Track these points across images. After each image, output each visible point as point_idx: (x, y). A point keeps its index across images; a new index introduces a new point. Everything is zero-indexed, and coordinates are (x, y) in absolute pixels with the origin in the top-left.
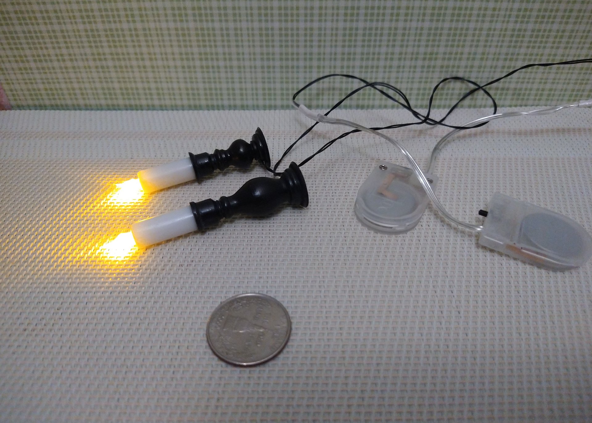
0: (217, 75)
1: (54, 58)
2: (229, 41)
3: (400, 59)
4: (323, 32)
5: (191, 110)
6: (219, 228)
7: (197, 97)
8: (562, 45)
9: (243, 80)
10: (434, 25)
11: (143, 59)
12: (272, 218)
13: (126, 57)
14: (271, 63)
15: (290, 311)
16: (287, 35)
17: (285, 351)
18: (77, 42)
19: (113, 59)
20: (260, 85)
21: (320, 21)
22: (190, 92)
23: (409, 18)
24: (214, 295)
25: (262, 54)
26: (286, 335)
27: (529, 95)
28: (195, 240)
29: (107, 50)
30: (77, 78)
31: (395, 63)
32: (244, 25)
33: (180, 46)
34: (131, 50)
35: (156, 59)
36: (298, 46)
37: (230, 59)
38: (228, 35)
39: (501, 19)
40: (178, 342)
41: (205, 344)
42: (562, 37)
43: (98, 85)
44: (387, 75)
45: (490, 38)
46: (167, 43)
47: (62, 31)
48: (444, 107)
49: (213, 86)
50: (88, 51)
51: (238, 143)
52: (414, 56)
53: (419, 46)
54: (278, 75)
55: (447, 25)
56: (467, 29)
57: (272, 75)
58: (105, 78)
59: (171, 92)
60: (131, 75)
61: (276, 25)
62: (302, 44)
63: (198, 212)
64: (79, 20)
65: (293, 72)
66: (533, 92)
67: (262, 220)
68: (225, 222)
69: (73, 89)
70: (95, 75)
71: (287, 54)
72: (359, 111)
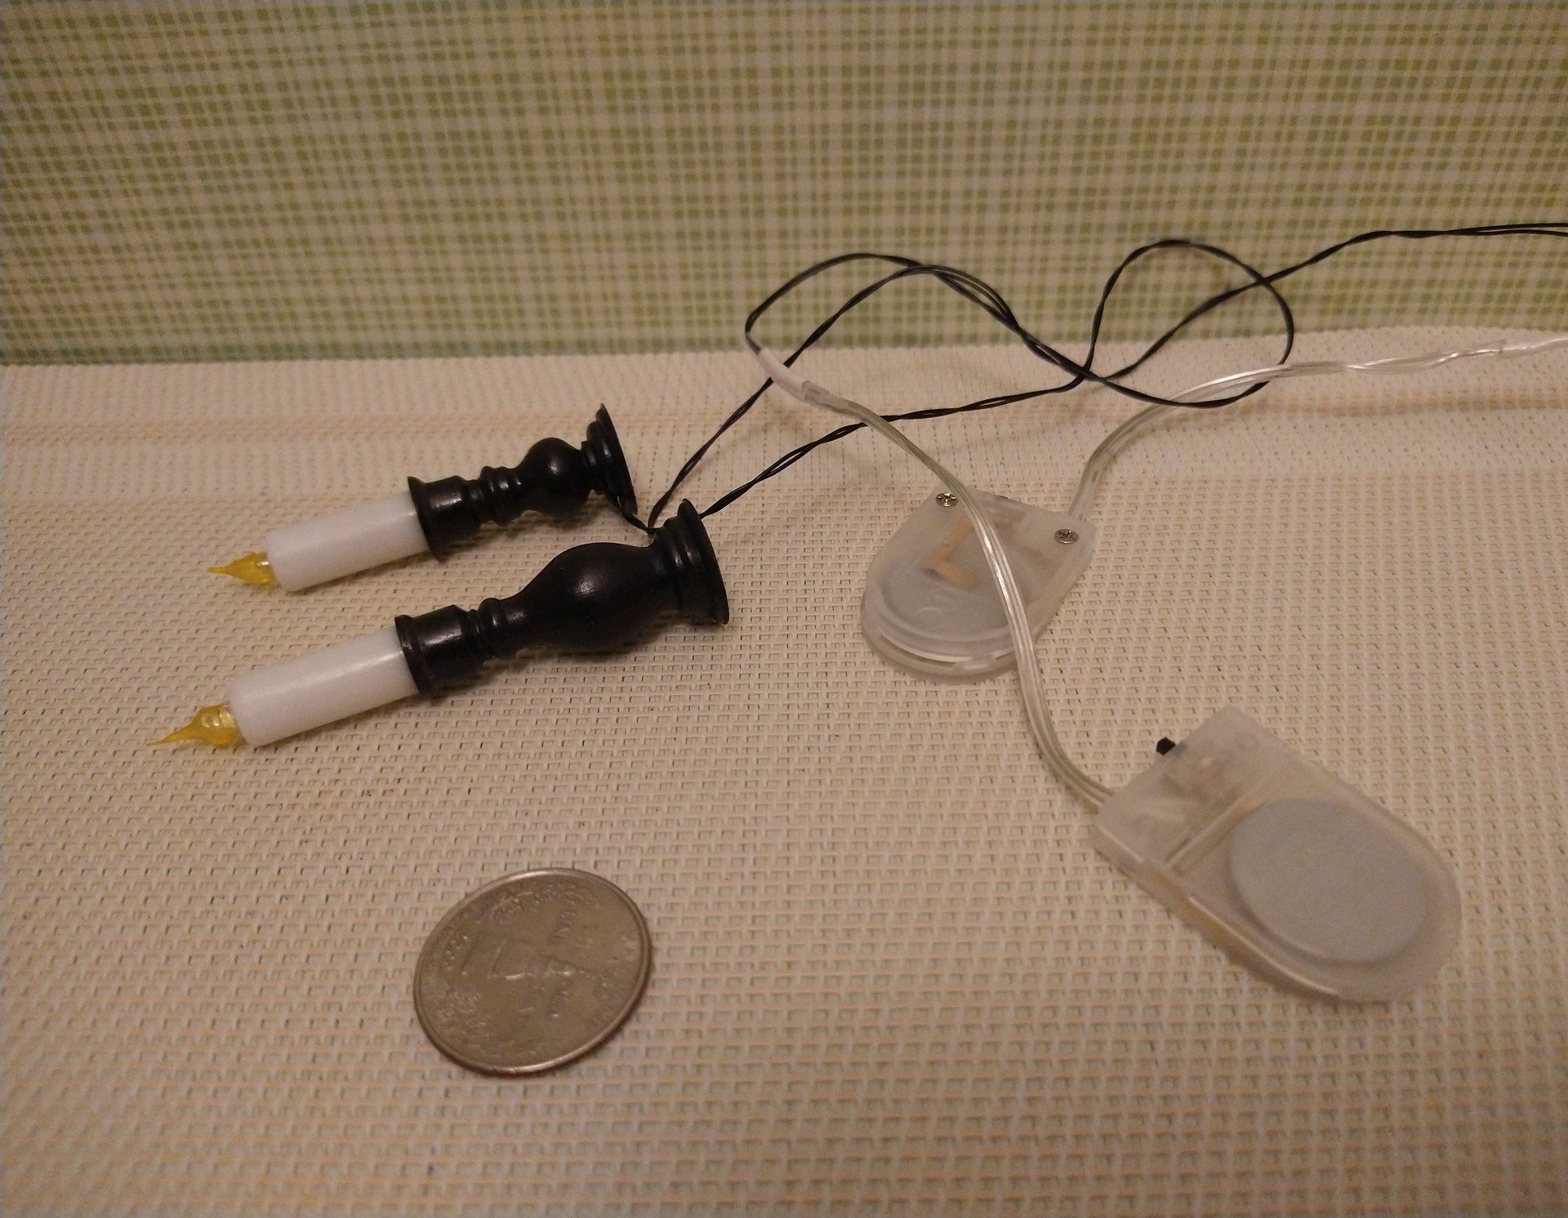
0: (503, 259)
1: (59, 223)
2: (530, 166)
3: (1004, 208)
4: (787, 138)
5: (441, 356)
6: (482, 684)
7: (453, 321)
8: (1455, 160)
9: (578, 273)
10: (1092, 111)
11: (299, 221)
12: (632, 656)
13: (254, 215)
14: (651, 225)
15: (652, 917)
16: (688, 147)
17: (628, 1030)
18: (120, 180)
19: (219, 224)
20: (625, 287)
21: (778, 107)
22: (435, 307)
23: (1022, 94)
24: (448, 876)
25: (624, 200)
26: (634, 986)
27: (1370, 299)
28: (413, 720)
29: (201, 200)
30: (127, 277)
31: (992, 219)
32: (570, 121)
33: (397, 184)
34: (266, 197)
35: (335, 220)
36: (721, 178)
37: (539, 216)
38: (527, 151)
39: (1278, 90)
40: (335, 1009)
41: (410, 1013)
42: (1451, 137)
43: (184, 294)
44: (972, 252)
45: (1251, 145)
46: (363, 177)
47: (76, 150)
48: (1136, 336)
49: (496, 289)
50: (151, 202)
51: (547, 449)
52: (1044, 200)
53: (1054, 171)
54: (672, 257)
55: (1128, 111)
56: (1186, 121)
57: (655, 258)
58: (201, 274)
59: (383, 308)
60: (269, 264)
61: (658, 121)
62: (731, 170)
63: (415, 645)
64: (120, 119)
65: (712, 248)
66: (1382, 291)
67: (604, 661)
68: (499, 669)
69: (119, 306)
70: (174, 267)
71: (692, 199)
72: (902, 351)
